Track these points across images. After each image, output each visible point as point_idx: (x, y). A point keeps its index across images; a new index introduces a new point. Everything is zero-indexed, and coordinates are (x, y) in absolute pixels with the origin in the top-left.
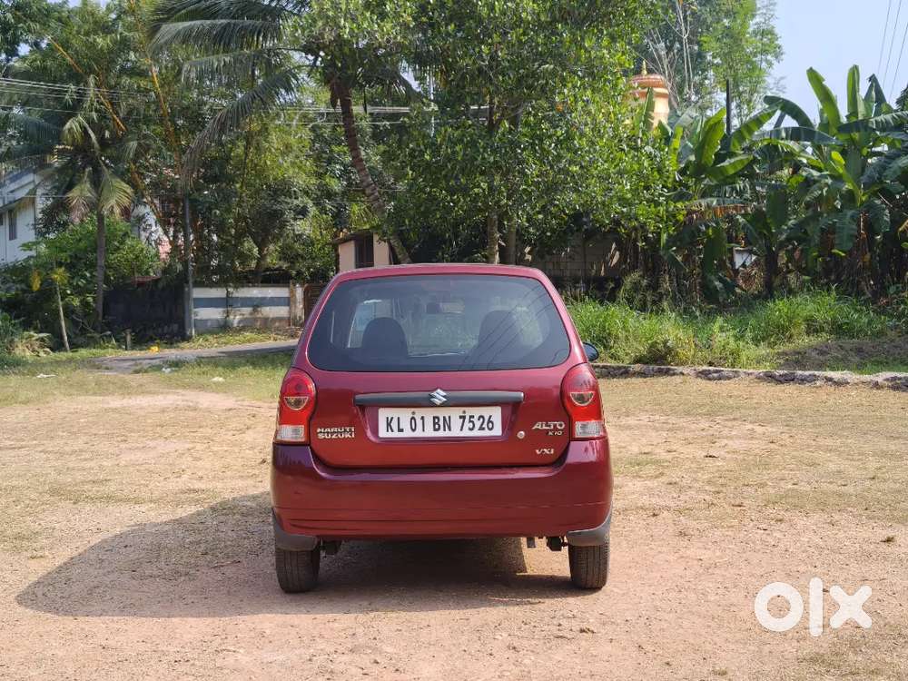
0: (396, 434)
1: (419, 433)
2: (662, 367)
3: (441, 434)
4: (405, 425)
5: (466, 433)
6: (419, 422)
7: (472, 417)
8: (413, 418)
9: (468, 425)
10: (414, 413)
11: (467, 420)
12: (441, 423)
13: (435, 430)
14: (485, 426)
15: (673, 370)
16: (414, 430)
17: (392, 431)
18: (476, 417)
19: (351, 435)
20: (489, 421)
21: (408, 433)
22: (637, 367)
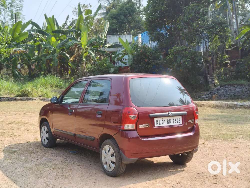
0: (159, 125)
1: (164, 125)
2: (28, 98)
3: (169, 124)
4: (161, 122)
5: (175, 124)
6: (164, 121)
7: (175, 119)
8: (162, 120)
9: (175, 122)
10: (163, 119)
11: (174, 120)
12: (169, 121)
13: (168, 123)
14: (178, 121)
15: (32, 98)
16: (163, 124)
17: (158, 124)
18: (176, 119)
19: (148, 126)
20: (179, 120)
21: (162, 125)
22: (19, 98)
